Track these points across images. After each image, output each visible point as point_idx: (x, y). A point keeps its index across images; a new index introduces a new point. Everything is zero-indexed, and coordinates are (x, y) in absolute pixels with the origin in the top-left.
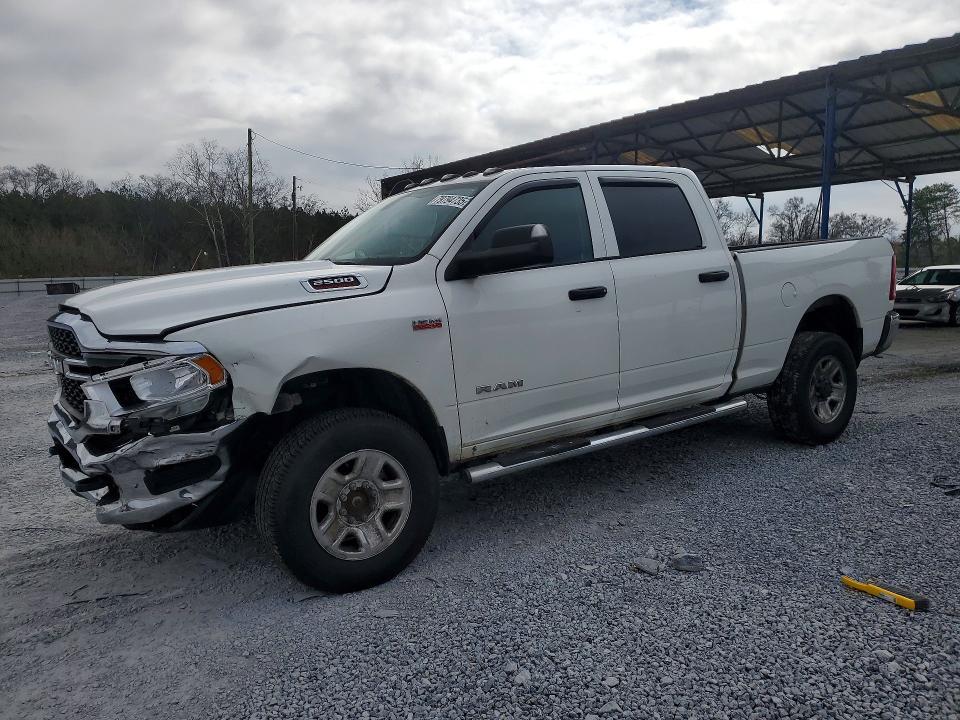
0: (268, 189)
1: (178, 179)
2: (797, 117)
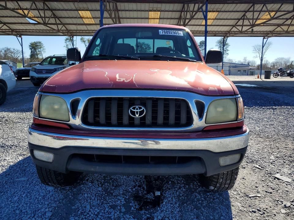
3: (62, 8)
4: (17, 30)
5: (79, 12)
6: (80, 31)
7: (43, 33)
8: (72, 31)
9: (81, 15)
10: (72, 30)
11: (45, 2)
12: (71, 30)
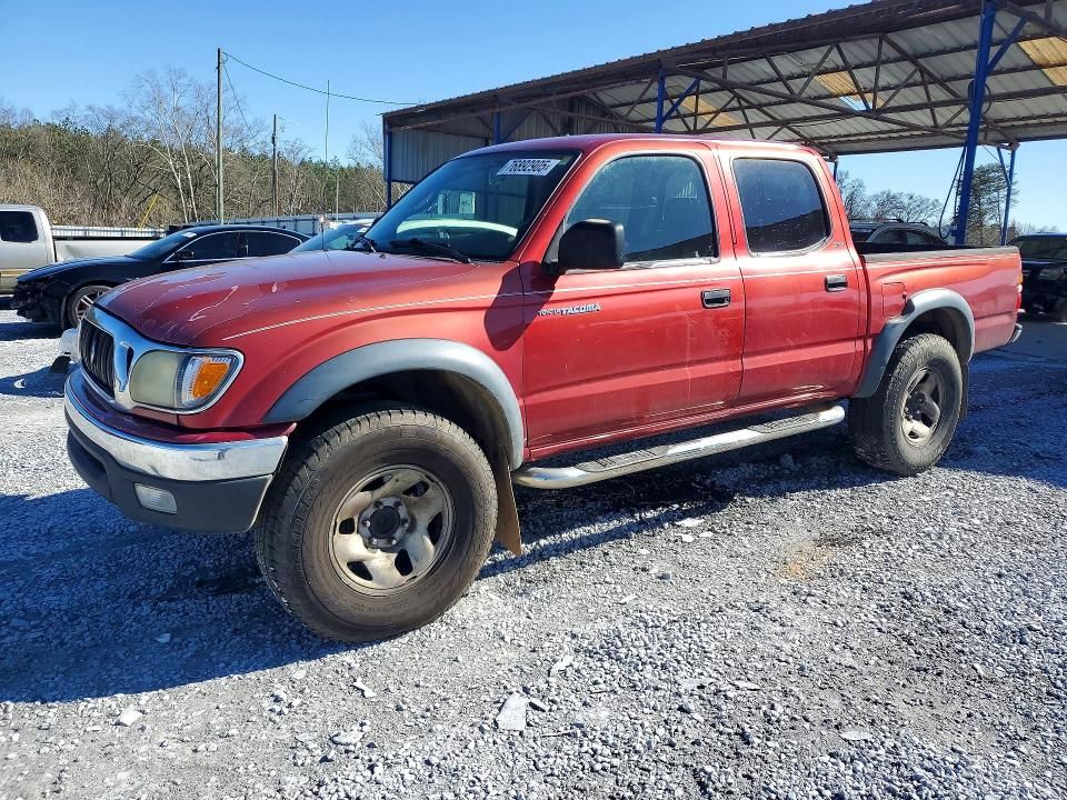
0: (245, 131)
1: (135, 113)
2: (896, 60)
3: (951, 44)
4: (821, 138)
5: (1022, 44)
6: (1044, 120)
7: (902, 140)
8: (1009, 124)
9: (1034, 55)
10: (1009, 120)
11: (889, 35)
12: (1002, 121)
